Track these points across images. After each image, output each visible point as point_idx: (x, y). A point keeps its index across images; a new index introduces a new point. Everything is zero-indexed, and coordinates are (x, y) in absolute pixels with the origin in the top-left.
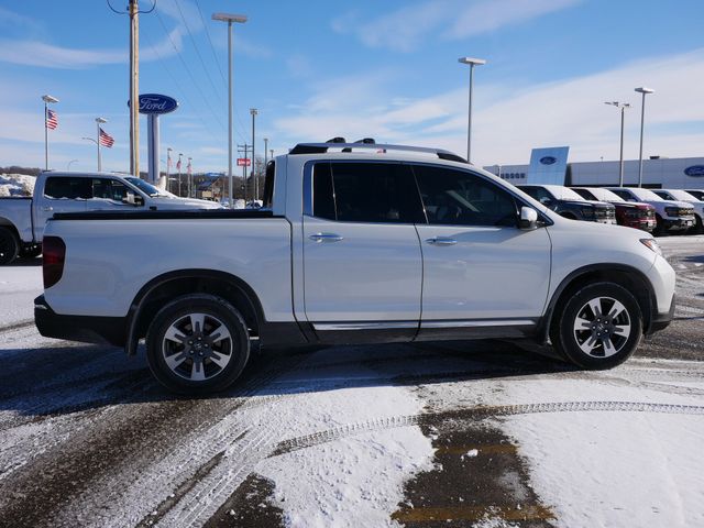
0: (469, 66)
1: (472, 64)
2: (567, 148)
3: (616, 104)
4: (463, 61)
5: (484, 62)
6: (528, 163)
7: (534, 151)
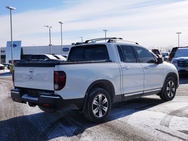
0: (10, 10)
1: (11, 9)
2: (21, 41)
3: (48, 26)
4: (8, 8)
5: (15, 9)
6: (6, 47)
7: (7, 42)
